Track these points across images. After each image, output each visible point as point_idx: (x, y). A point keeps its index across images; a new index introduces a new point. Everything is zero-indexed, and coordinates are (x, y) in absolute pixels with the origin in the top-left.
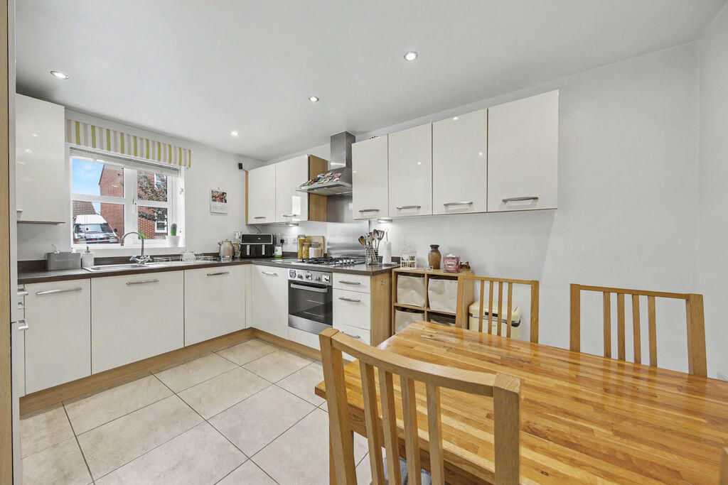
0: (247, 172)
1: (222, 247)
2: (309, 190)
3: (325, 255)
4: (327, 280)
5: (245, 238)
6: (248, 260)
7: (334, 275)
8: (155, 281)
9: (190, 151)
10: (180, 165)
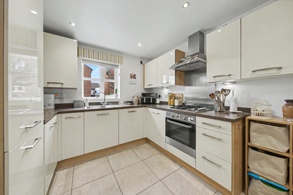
0: (144, 65)
1: (134, 99)
2: (176, 68)
3: (184, 104)
4: (191, 120)
5: (143, 95)
6: (144, 105)
7: (197, 118)
8: (108, 114)
9: (122, 57)
10: (118, 63)
